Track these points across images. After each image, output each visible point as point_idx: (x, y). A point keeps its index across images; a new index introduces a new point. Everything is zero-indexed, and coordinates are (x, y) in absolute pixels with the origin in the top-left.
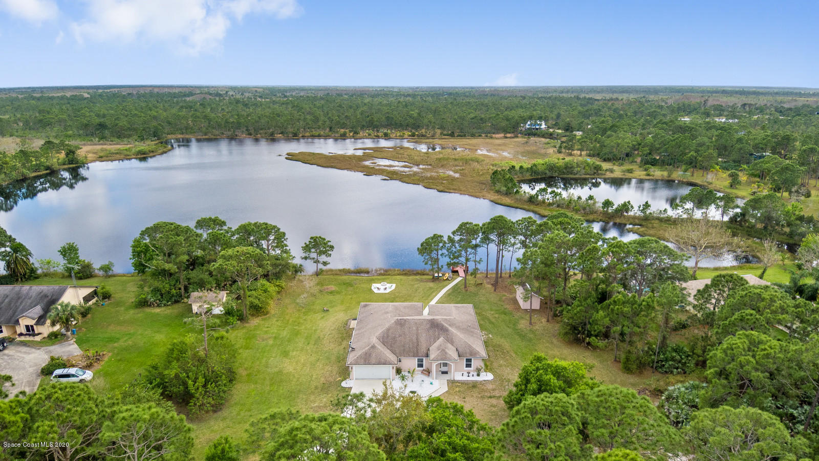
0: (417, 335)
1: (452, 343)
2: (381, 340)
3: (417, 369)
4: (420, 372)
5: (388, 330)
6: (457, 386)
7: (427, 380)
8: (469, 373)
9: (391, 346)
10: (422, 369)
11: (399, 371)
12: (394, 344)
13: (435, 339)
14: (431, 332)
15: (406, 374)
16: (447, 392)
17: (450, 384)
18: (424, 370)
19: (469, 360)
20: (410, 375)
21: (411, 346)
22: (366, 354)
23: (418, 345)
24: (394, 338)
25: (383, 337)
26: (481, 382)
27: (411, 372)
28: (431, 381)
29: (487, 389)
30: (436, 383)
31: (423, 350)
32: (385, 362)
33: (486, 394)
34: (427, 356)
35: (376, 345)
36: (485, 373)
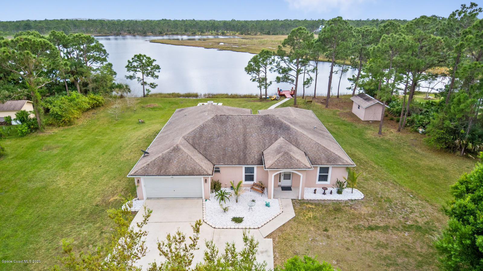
0: (245, 135)
1: (297, 145)
2: (191, 141)
3: (244, 183)
4: (249, 188)
5: (202, 128)
6: (310, 210)
7: (261, 199)
8: (325, 189)
9: (205, 149)
10: (251, 183)
11: (216, 186)
12: (210, 146)
13: (271, 139)
14: (265, 130)
15: (228, 190)
16: (294, 219)
17: (298, 207)
18: (254, 184)
19: (324, 170)
20: (233, 192)
21: (235, 149)
22: (164, 158)
23: (246, 148)
24: (210, 139)
25: (194, 138)
26: (346, 202)
27: (236, 188)
28: (268, 201)
29: (360, 214)
30: (275, 204)
31: (254, 154)
32: (193, 173)
33: (361, 223)
34: (261, 162)
35: (181, 147)
36: (349, 190)
